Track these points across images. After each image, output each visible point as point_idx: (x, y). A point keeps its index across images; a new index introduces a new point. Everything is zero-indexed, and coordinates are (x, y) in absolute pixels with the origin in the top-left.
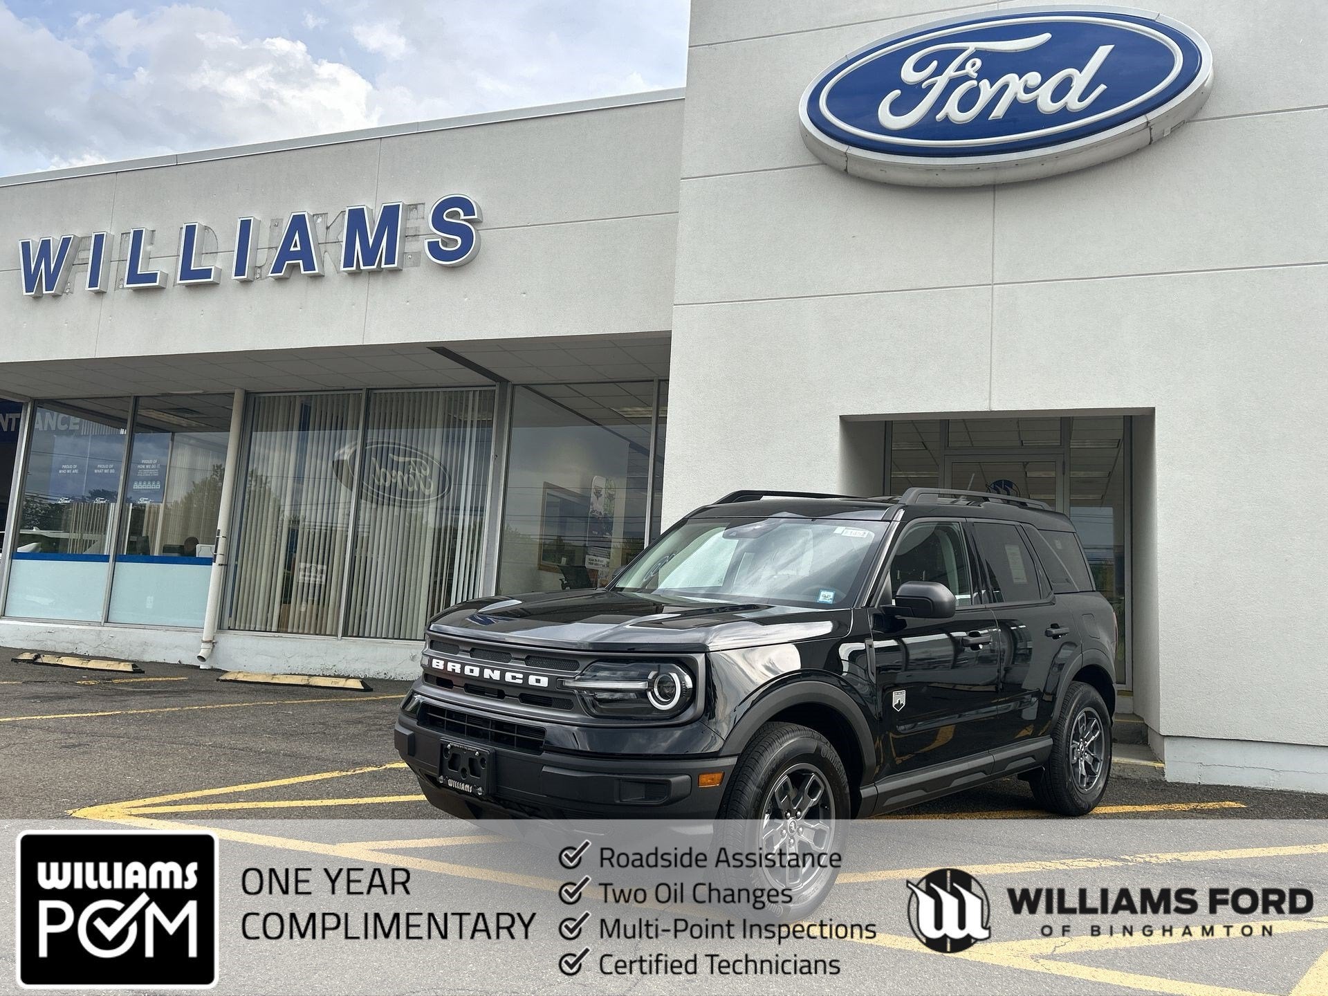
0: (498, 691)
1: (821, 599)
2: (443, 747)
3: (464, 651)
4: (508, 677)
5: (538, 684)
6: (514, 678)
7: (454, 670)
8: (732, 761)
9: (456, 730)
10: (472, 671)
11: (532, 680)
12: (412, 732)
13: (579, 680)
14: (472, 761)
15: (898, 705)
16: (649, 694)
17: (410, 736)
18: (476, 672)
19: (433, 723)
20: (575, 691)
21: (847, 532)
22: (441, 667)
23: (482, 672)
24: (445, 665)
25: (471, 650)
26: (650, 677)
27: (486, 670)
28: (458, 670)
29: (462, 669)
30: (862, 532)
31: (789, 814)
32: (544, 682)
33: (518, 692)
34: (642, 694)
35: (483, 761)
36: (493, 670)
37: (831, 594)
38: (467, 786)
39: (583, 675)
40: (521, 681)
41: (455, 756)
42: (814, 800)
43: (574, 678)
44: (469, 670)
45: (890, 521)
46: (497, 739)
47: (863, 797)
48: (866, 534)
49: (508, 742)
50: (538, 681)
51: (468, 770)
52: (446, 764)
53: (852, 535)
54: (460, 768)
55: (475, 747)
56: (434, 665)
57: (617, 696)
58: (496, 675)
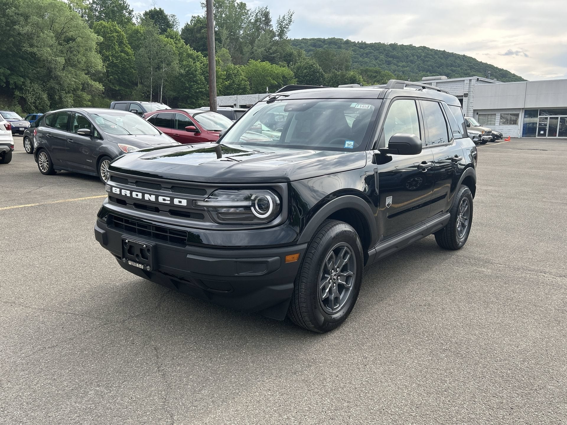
0: (155, 208)
1: (346, 146)
2: (123, 241)
3: (131, 183)
4: (161, 199)
5: (180, 204)
6: (164, 200)
7: (126, 194)
8: (305, 246)
9: (131, 231)
10: (137, 195)
11: (176, 201)
12: (104, 231)
13: (207, 201)
14: (142, 250)
15: (388, 205)
16: (252, 209)
17: (103, 234)
18: (140, 196)
19: (117, 226)
20: (205, 208)
21: (357, 106)
22: (118, 193)
23: (143, 196)
24: (121, 191)
25: (136, 182)
26: (253, 198)
27: (146, 195)
28: (128, 195)
29: (131, 194)
30: (367, 106)
31: (333, 271)
32: (184, 203)
33: (168, 209)
34: (247, 208)
35: (148, 250)
36: (150, 195)
37: (352, 143)
38: (140, 265)
39: (210, 198)
40: (169, 202)
41: (131, 247)
42: (346, 260)
43: (204, 200)
44: (135, 195)
45: (383, 99)
46: (157, 237)
47: (369, 255)
48: (370, 107)
49: (164, 238)
50: (180, 202)
51: (140, 255)
52: (126, 251)
53: (361, 108)
54: (135, 255)
55: (143, 242)
56: (114, 191)
57: (232, 210)
58: (153, 198)
